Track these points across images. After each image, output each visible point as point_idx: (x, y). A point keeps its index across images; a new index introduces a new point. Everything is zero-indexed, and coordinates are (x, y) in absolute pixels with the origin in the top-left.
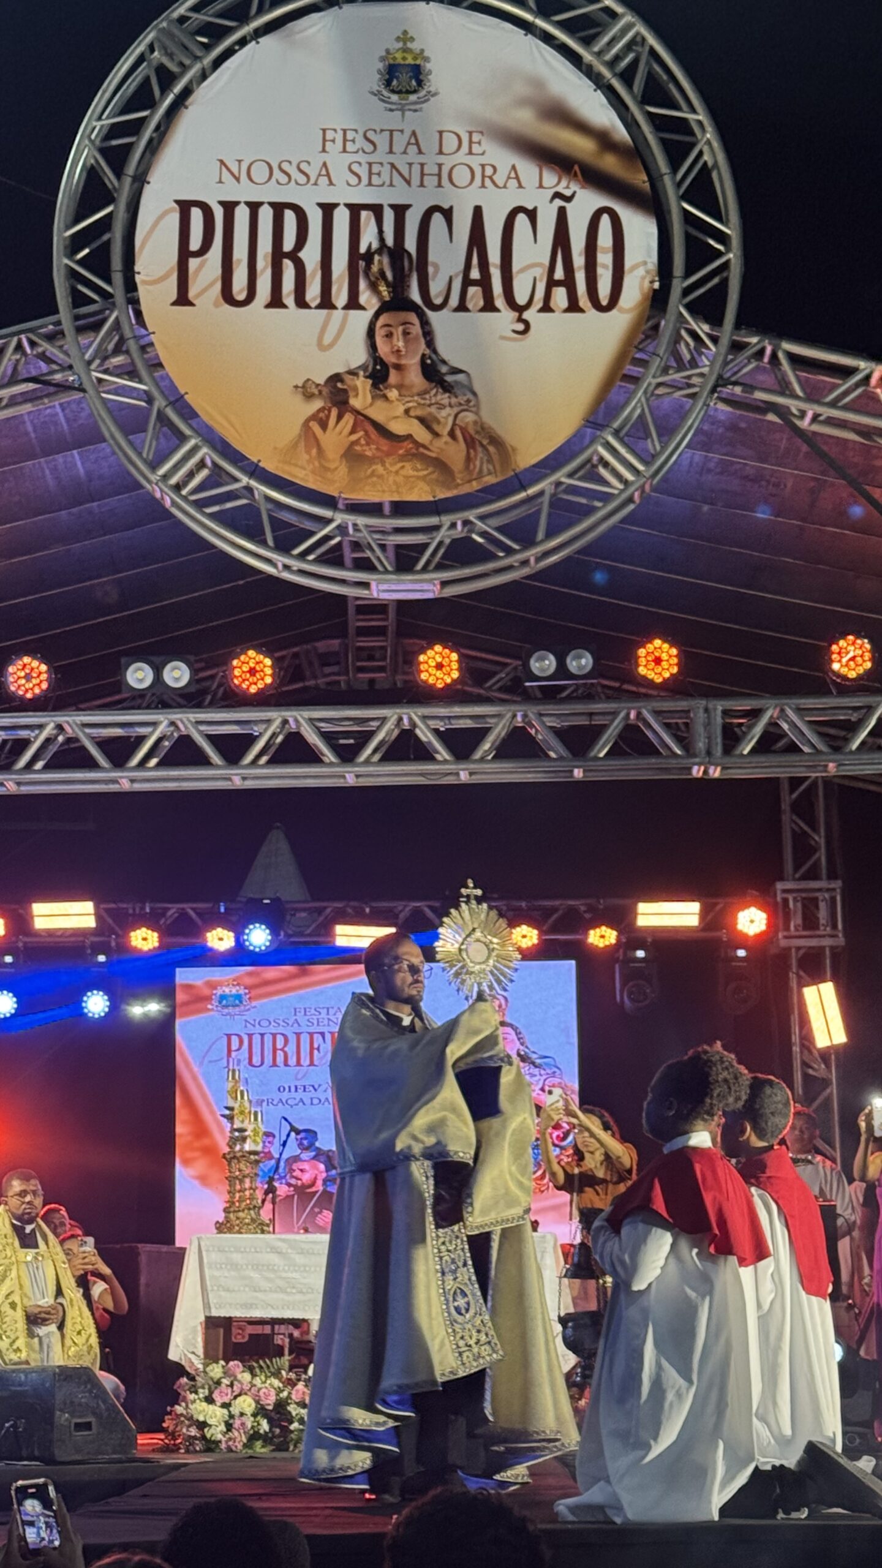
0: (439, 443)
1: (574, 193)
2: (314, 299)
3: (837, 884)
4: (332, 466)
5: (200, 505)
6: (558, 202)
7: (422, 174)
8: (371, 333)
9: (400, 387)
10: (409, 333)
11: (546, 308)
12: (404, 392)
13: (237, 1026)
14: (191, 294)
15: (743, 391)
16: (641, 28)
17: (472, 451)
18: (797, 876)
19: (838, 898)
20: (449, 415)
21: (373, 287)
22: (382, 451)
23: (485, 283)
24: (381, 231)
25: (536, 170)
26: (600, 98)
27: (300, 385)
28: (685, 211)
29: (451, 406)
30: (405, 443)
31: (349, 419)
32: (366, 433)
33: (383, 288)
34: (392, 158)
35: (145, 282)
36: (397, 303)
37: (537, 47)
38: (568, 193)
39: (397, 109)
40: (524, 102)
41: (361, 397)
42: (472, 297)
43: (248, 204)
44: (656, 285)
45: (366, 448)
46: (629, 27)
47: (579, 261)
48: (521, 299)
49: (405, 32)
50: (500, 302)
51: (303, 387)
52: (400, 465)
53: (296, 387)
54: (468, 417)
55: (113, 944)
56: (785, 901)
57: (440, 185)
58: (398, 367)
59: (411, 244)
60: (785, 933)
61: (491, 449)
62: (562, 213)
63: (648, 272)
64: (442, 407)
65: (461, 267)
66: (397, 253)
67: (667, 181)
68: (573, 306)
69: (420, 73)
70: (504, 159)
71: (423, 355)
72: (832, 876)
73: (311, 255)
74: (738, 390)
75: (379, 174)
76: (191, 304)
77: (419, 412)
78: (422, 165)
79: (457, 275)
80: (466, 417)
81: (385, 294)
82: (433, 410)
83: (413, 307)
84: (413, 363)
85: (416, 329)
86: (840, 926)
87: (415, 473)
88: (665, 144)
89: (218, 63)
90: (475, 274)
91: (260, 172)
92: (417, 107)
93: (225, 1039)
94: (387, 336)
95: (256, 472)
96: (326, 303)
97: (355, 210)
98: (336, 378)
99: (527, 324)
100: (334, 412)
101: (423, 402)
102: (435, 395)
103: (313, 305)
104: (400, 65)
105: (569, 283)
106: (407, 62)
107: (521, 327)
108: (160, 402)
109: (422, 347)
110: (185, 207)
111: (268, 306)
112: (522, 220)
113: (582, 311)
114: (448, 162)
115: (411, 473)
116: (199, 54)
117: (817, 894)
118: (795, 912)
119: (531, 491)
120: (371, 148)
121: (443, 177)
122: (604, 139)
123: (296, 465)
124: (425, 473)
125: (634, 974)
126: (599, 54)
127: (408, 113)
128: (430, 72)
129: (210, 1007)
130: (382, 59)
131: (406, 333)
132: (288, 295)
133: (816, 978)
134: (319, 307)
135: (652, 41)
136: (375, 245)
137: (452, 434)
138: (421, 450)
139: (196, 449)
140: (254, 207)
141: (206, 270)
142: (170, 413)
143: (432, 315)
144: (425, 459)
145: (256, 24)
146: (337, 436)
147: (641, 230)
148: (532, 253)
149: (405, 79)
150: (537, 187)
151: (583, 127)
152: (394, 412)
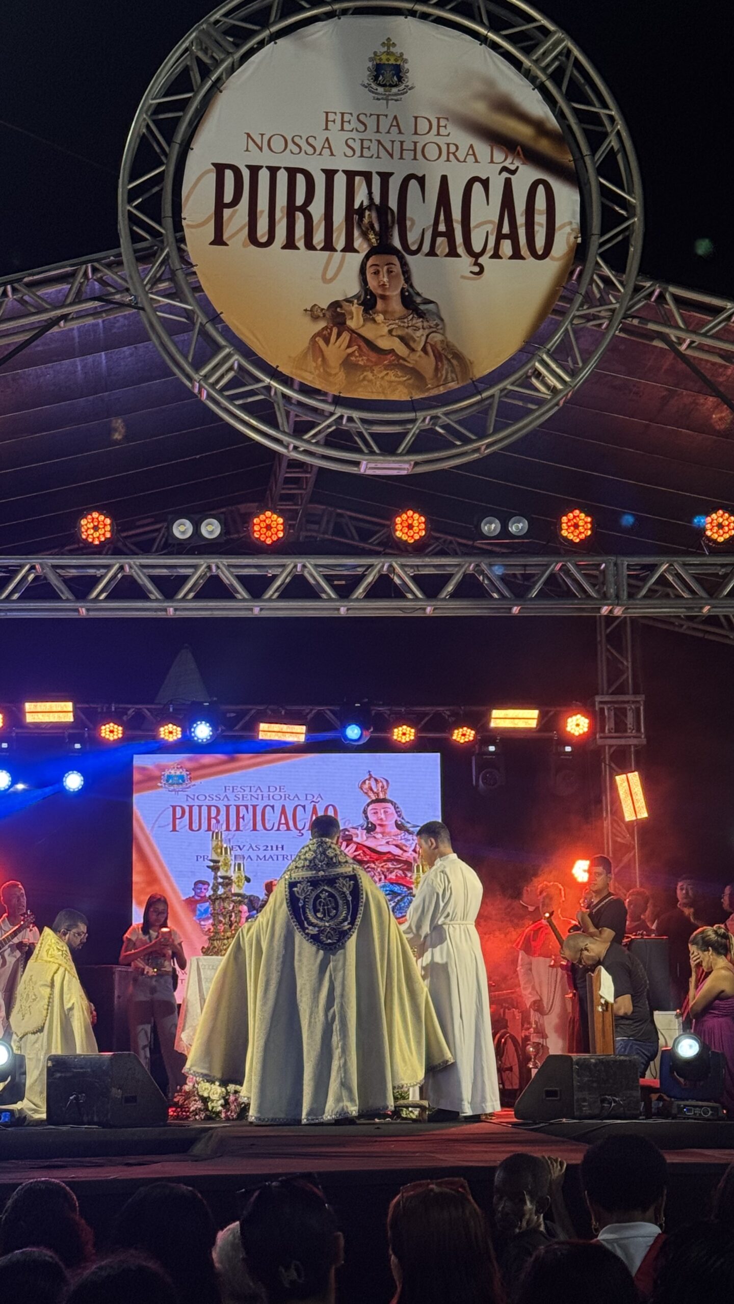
0: (414, 357)
1: (518, 168)
2: (319, 243)
3: (641, 698)
4: (333, 372)
5: (231, 399)
6: (505, 175)
7: (402, 150)
8: (363, 271)
9: (385, 313)
10: (392, 272)
11: (496, 255)
12: (388, 316)
13: (181, 800)
14: (225, 236)
15: (639, 323)
16: (568, 43)
17: (439, 363)
18: (610, 691)
19: (642, 708)
20: (423, 335)
21: (364, 235)
22: (371, 361)
23: (449, 234)
24: (370, 193)
25: (490, 148)
26: (537, 95)
27: (309, 309)
28: (601, 183)
29: (423, 328)
30: (389, 356)
31: (346, 336)
32: (359, 347)
33: (372, 236)
34: (378, 136)
35: (188, 226)
36: (382, 248)
37: (489, 54)
38: (513, 167)
39: (383, 99)
40: (482, 96)
41: (355, 321)
42: (440, 245)
43: (268, 168)
44: (579, 240)
45: (360, 359)
46: (559, 42)
47: (521, 220)
48: (477, 248)
49: (389, 39)
50: (461, 250)
51: (311, 310)
52: (385, 372)
53: (306, 310)
54: (437, 337)
55: (86, 735)
56: (602, 710)
57: (415, 158)
58: (384, 297)
59: (393, 204)
60: (602, 735)
61: (455, 362)
62: (508, 183)
63: (572, 230)
64: (417, 329)
65: (432, 222)
66: (382, 210)
67: (588, 160)
68: (516, 255)
69: (400, 71)
70: (464, 140)
71: (403, 289)
72: (636, 692)
73: (317, 209)
74: (635, 322)
75: (369, 148)
76: (225, 244)
77: (400, 333)
78: (402, 143)
79: (428, 228)
80: (434, 337)
81: (374, 240)
82: (410, 331)
83: (395, 251)
84: (395, 294)
85: (397, 269)
86: (643, 730)
87: (397, 379)
88: (586, 132)
89: (244, 58)
90: (442, 228)
91: (278, 144)
92: (399, 97)
93: (171, 809)
94: (375, 273)
95: (274, 374)
96: (329, 246)
97: (351, 175)
98: (336, 305)
99: (482, 268)
100: (335, 330)
101: (402, 325)
102: (412, 319)
103: (319, 247)
104: (384, 64)
105: (513, 236)
106: (390, 62)
107: (477, 269)
108: (201, 318)
109: (402, 282)
110: (220, 168)
111: (284, 247)
112: (477, 187)
113: (523, 258)
114: (421, 141)
115: (393, 378)
116: (231, 51)
117: (626, 705)
118: (609, 718)
119: (485, 395)
120: (363, 128)
121: (418, 152)
122: (539, 126)
123: (306, 371)
124: (405, 379)
125: (486, 763)
126: (536, 62)
127: (390, 102)
128: (408, 71)
129: (159, 784)
130: (371, 59)
131: (389, 272)
132: (299, 239)
133: (624, 769)
134: (322, 249)
135: (576, 52)
136: (366, 203)
137: (424, 350)
138: (401, 361)
139: (229, 356)
140: (273, 171)
141: (237, 218)
142: (209, 328)
143: (409, 258)
144: (404, 368)
145: (274, 29)
146: (337, 349)
147: (567, 198)
148: (485, 213)
149: (388, 75)
150: (489, 162)
151: (524, 117)
152: (381, 332)
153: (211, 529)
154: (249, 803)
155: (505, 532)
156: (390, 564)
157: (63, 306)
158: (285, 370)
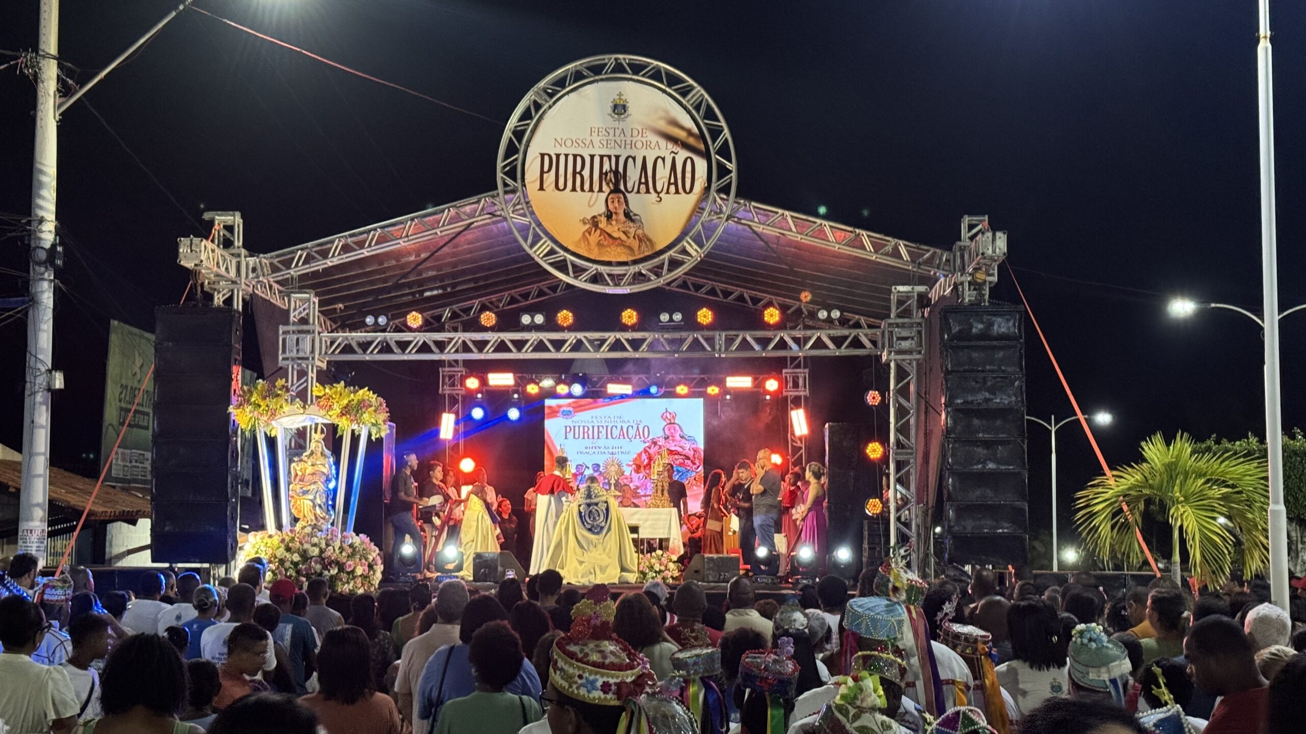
0: (630, 240)
3: (807, 371)
4: (593, 248)
6: (673, 155)
8: (607, 201)
9: (616, 220)
10: (620, 201)
11: (668, 192)
12: (618, 222)
13: (569, 423)
14: (545, 187)
16: (703, 92)
17: (641, 243)
18: (791, 367)
19: (807, 376)
20: (633, 230)
21: (608, 184)
22: (610, 243)
23: (647, 183)
26: (688, 116)
27: (582, 219)
29: (634, 227)
30: (618, 240)
31: (598, 231)
32: (605, 236)
33: (611, 185)
36: (616, 190)
39: (617, 120)
40: (661, 118)
41: (603, 224)
45: (605, 242)
46: (698, 91)
48: (659, 189)
49: (620, 92)
50: (651, 190)
52: (616, 248)
53: (580, 220)
54: (640, 232)
55: (521, 391)
56: (786, 377)
58: (616, 213)
59: (621, 169)
60: (785, 390)
61: (648, 243)
62: (674, 159)
64: (630, 228)
66: (616, 172)
68: (677, 192)
69: (625, 107)
70: (654, 139)
71: (625, 209)
72: (805, 367)
73: (586, 173)
77: (623, 229)
82: (628, 228)
83: (621, 192)
84: (621, 212)
85: (622, 200)
86: (808, 387)
87: (621, 251)
89: (554, 103)
90: (643, 180)
91: (569, 143)
92: (624, 120)
93: (565, 428)
94: (612, 202)
95: (566, 250)
96: (591, 190)
97: (602, 157)
98: (594, 217)
100: (594, 229)
101: (624, 226)
102: (628, 223)
104: (618, 104)
105: (676, 184)
106: (621, 103)
108: (533, 225)
109: (624, 206)
110: (542, 155)
114: (634, 140)
115: (618, 250)
117: (799, 374)
118: (789, 381)
121: (633, 145)
122: (690, 133)
123: (580, 248)
124: (625, 251)
125: (725, 404)
126: (688, 101)
128: (629, 107)
129: (558, 415)
130: (612, 102)
133: (798, 407)
137: (634, 237)
138: (623, 243)
139: (545, 242)
140: (567, 156)
141: (550, 178)
142: (537, 229)
143: (627, 194)
144: (624, 246)
145: (568, 89)
146: (595, 237)
147: (701, 165)
148: (663, 173)
149: (620, 109)
150: (666, 149)
151: (682, 128)
152: (614, 229)
153: (539, 319)
154: (605, 425)
155: (671, 320)
156: (619, 335)
157: (474, 217)
158: (571, 248)
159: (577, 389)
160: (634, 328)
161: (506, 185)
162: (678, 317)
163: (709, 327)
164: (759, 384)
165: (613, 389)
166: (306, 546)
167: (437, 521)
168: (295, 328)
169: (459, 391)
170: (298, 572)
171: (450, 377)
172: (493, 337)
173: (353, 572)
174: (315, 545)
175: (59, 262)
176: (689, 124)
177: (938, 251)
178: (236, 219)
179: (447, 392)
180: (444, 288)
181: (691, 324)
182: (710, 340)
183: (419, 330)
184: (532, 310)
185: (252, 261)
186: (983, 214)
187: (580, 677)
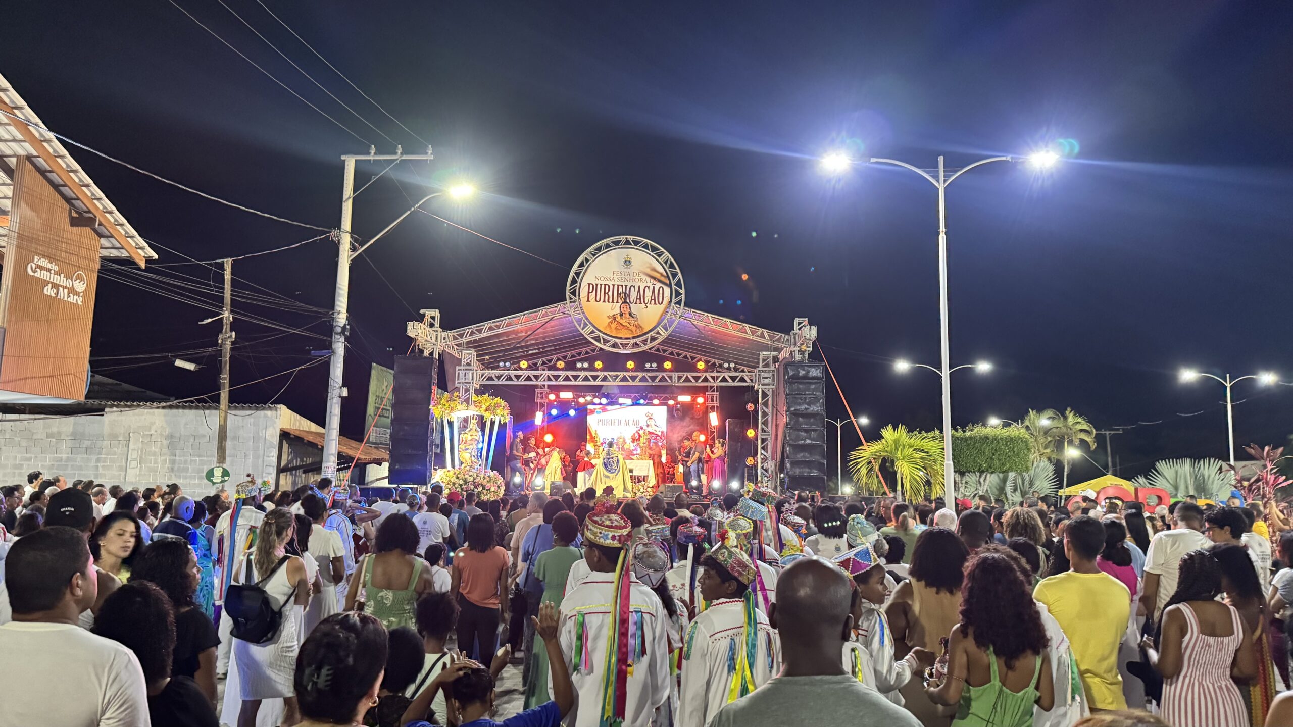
0: (631, 327)
1: (656, 284)
2: (611, 301)
4: (613, 330)
5: (590, 336)
6: (653, 285)
7: (630, 280)
8: (620, 307)
9: (625, 317)
11: (650, 304)
13: (600, 417)
14: (590, 300)
16: (669, 255)
17: (636, 328)
18: (710, 391)
19: (718, 396)
21: (621, 299)
22: (622, 328)
24: (623, 290)
25: (650, 280)
26: (661, 267)
28: (675, 286)
29: (634, 320)
30: (625, 327)
31: (616, 322)
32: (619, 325)
33: (623, 300)
34: (625, 277)
35: (582, 297)
36: (625, 302)
37: (650, 258)
39: (626, 268)
40: (648, 267)
41: (618, 319)
42: (638, 301)
43: (600, 284)
44: (670, 300)
45: (619, 327)
48: (646, 302)
49: (628, 254)
50: (642, 303)
51: (608, 316)
52: (625, 331)
54: (636, 323)
55: (576, 401)
56: (708, 396)
57: (633, 282)
58: (625, 313)
59: (628, 292)
60: (707, 403)
61: (640, 328)
62: (654, 287)
63: (668, 298)
64: (632, 321)
65: (636, 296)
66: (625, 294)
67: (672, 282)
68: (655, 304)
69: (630, 262)
70: (644, 277)
71: (629, 312)
72: (717, 392)
73: (610, 293)
75: (623, 279)
76: (590, 302)
83: (627, 303)
84: (627, 313)
85: (628, 307)
86: (718, 402)
87: (627, 332)
88: (672, 276)
89: (596, 259)
90: (638, 297)
91: (602, 279)
92: (630, 268)
93: (597, 419)
94: (623, 308)
95: (600, 331)
96: (613, 302)
97: (618, 286)
98: (614, 315)
99: (647, 307)
100: (614, 321)
101: (629, 320)
102: (631, 318)
104: (627, 260)
105: (654, 299)
108: (584, 318)
109: (629, 310)
110: (589, 284)
111: (603, 302)
112: (647, 288)
113: (656, 304)
114: (634, 277)
116: (592, 258)
117: (714, 395)
118: (709, 399)
120: (621, 275)
121: (634, 280)
122: (662, 275)
123: (607, 330)
124: (629, 332)
125: (678, 410)
126: (661, 259)
128: (632, 261)
129: (594, 414)
130: (624, 259)
131: (626, 308)
132: (606, 300)
133: (713, 412)
135: (670, 257)
137: (634, 325)
138: (628, 328)
139: (590, 327)
140: (601, 285)
141: (592, 296)
142: (586, 321)
143: (630, 304)
144: (628, 330)
145: (602, 252)
146: (614, 325)
147: (667, 290)
148: (648, 294)
149: (628, 263)
150: (650, 282)
151: (658, 272)
152: (623, 322)
153: (586, 365)
154: (617, 419)
155: (651, 366)
156: (625, 374)
157: (554, 314)
158: (602, 330)
159: (604, 401)
160: (632, 370)
161: (571, 299)
162: (654, 365)
163: (671, 371)
164: (694, 400)
165: (621, 400)
166: (467, 476)
167: (532, 465)
168: (465, 368)
169: (545, 401)
170: (462, 489)
171: (541, 394)
172: (563, 374)
173: (489, 489)
174: (471, 476)
175: (347, 333)
176: (662, 270)
177: (783, 335)
178: (436, 313)
179: (539, 401)
180: (539, 349)
181: (660, 368)
182: (670, 377)
183: (526, 369)
184: (582, 361)
185: (444, 334)
186: (805, 317)
187: (600, 533)
